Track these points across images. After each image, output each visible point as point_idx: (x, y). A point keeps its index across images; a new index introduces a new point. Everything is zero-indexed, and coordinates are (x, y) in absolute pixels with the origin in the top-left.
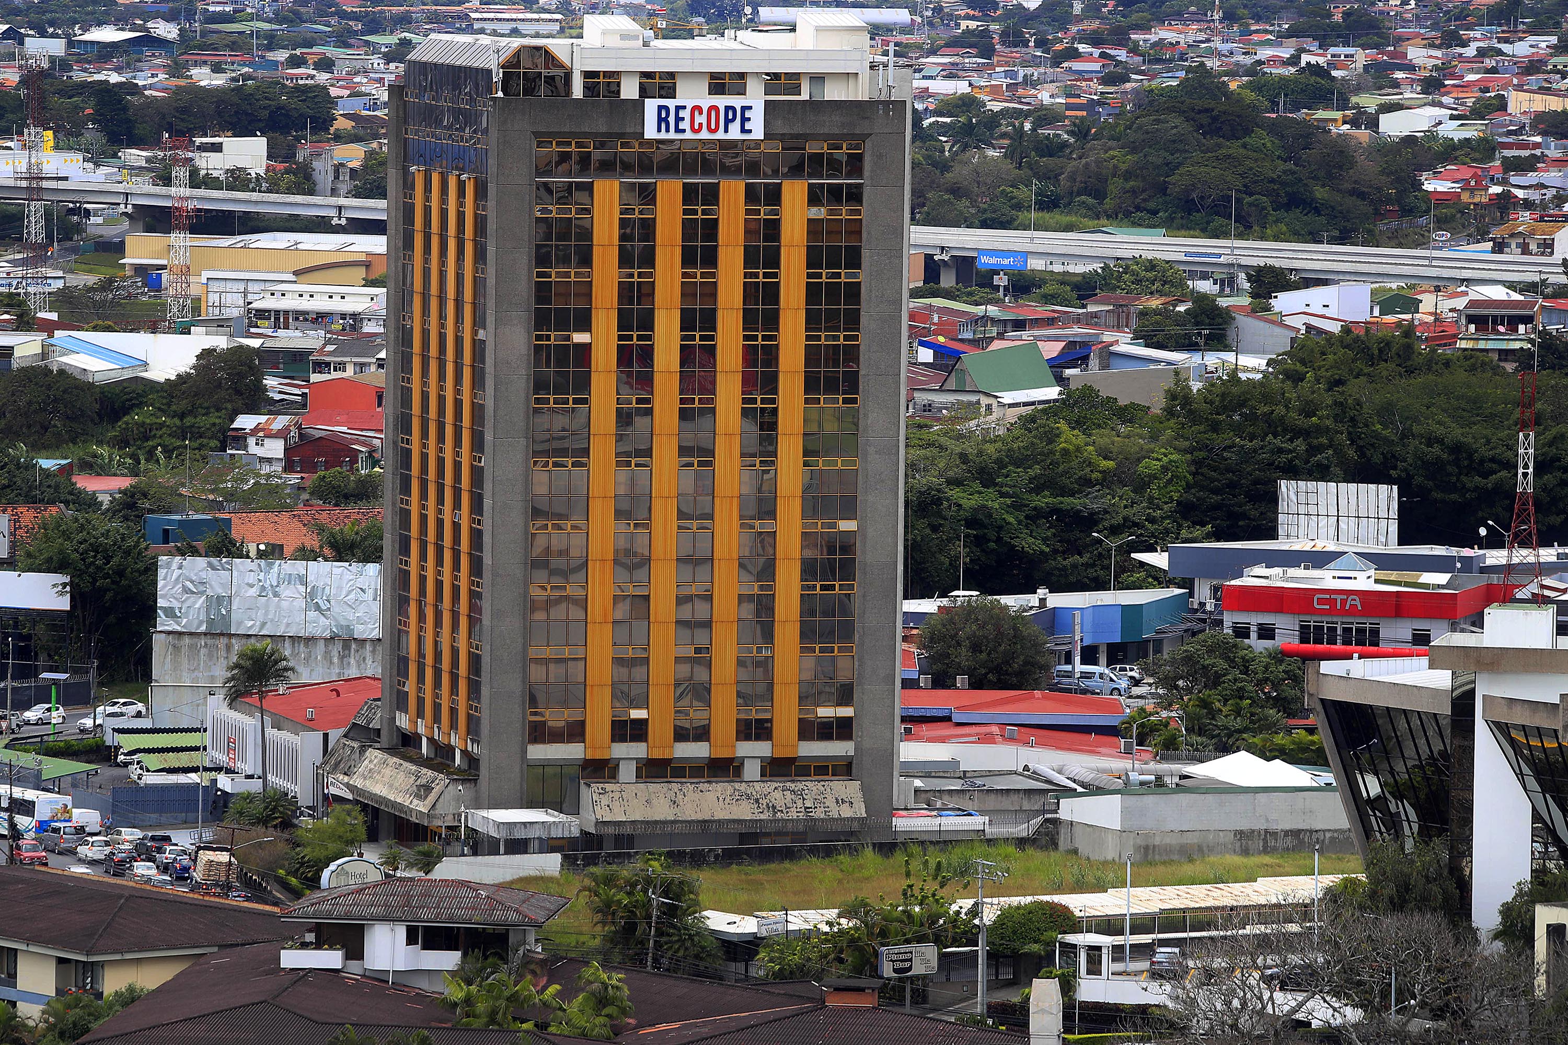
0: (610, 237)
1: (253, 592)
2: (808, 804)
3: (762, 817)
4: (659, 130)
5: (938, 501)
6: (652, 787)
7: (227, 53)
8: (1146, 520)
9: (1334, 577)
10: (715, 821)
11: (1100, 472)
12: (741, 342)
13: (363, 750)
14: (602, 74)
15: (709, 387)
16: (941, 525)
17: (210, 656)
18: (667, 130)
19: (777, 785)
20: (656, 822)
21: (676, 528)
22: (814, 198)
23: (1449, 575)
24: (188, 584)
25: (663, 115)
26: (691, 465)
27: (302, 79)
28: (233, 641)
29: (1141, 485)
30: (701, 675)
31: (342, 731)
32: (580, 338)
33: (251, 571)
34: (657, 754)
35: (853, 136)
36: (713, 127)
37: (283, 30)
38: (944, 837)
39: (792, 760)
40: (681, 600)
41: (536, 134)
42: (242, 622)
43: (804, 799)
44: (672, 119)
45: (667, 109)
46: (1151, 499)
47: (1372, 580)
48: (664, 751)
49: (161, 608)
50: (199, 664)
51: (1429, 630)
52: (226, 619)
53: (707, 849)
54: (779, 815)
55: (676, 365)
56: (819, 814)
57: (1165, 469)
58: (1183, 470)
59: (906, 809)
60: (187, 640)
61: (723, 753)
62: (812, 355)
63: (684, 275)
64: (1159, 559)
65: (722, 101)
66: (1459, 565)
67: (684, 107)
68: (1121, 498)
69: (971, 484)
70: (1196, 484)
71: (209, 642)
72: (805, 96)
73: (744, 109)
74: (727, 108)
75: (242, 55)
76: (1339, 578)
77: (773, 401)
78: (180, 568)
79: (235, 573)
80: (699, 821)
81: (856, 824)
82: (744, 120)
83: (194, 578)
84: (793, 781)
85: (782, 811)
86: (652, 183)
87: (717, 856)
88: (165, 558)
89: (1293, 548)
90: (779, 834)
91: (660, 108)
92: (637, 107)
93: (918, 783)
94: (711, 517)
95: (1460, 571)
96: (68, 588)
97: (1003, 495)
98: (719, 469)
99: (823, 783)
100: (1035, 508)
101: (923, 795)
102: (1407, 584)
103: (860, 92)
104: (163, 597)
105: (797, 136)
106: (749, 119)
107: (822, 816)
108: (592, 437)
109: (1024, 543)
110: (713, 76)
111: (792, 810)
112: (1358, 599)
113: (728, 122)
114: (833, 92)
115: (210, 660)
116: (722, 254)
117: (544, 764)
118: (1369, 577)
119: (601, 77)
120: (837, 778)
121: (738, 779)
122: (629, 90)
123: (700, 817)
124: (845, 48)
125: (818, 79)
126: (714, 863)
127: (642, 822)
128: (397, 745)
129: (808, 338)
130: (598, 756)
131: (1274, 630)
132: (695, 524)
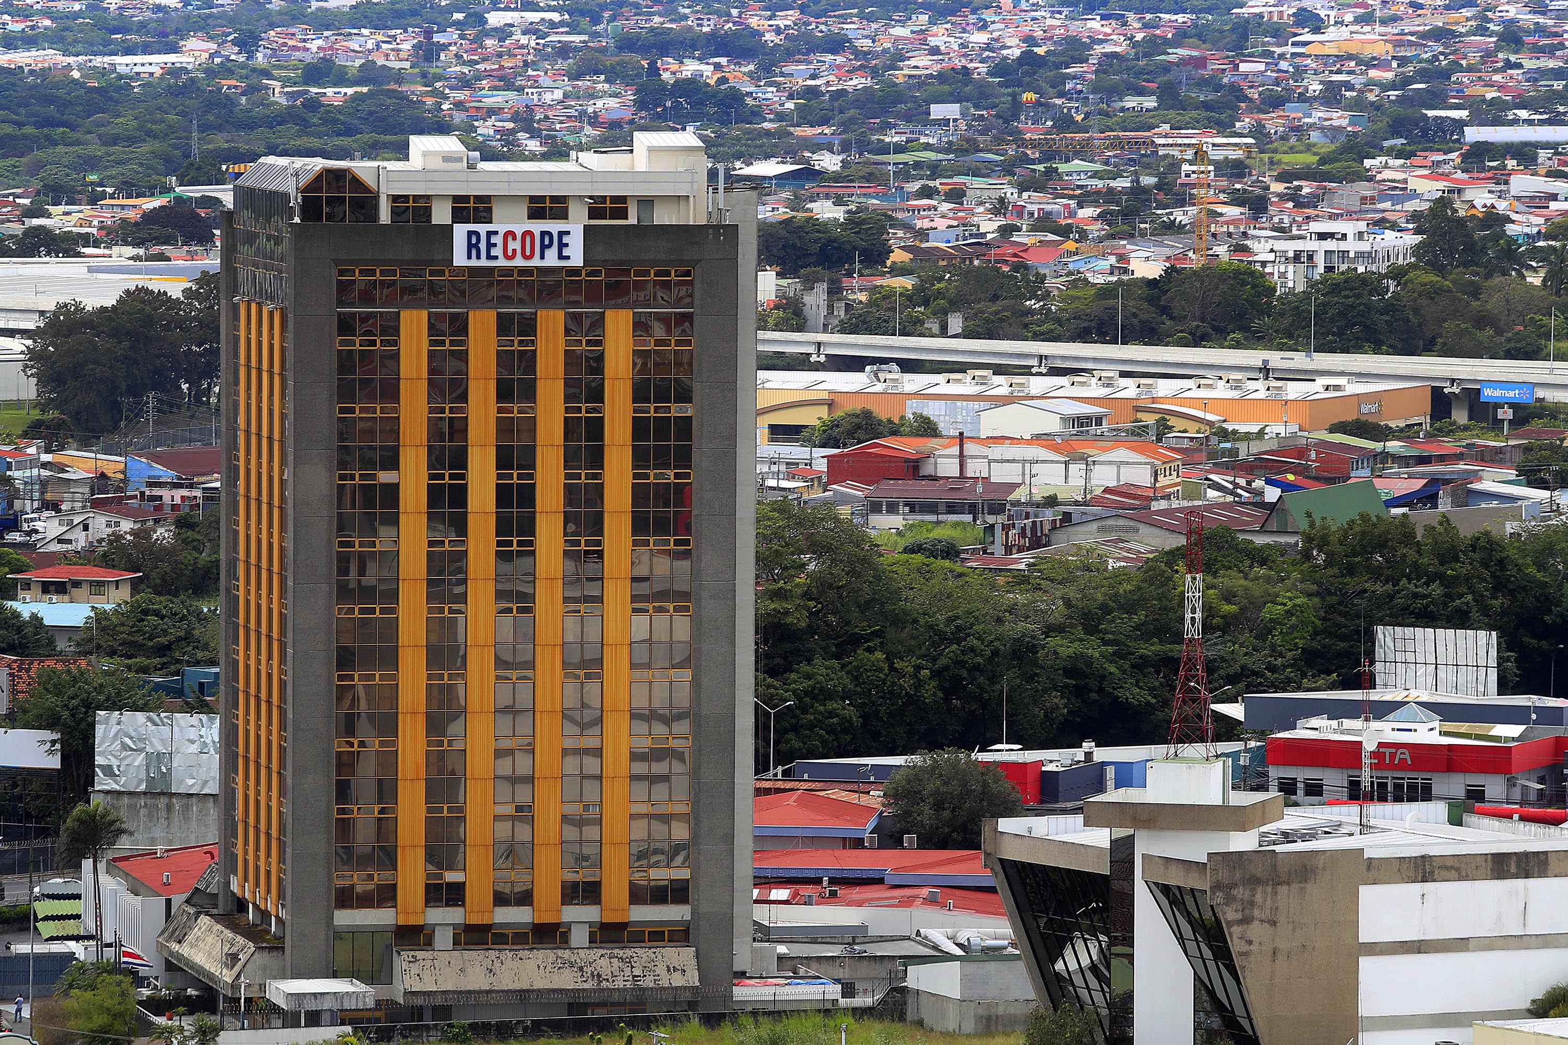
0: (419, 369)
1: (194, 748)
2: (637, 972)
3: (586, 986)
4: (469, 257)
5: (1033, 649)
6: (467, 954)
7: (856, 185)
8: (1266, 669)
9: (1393, 730)
10: (533, 991)
11: (1223, 617)
12: (563, 481)
13: (198, 914)
14: (411, 198)
15: (528, 527)
16: (1037, 675)
17: (150, 816)
18: (478, 257)
19: (603, 952)
20: (469, 992)
21: (494, 678)
22: (640, 326)
23: (1525, 727)
24: (128, 741)
25: (474, 241)
26: (510, 610)
27: (924, 210)
28: (174, 800)
29: (1264, 632)
30: (523, 833)
31: (185, 896)
32: (385, 477)
33: (192, 726)
34: (475, 920)
35: (682, 262)
36: (528, 253)
37: (950, 160)
38: (778, 1007)
39: (623, 926)
40: (499, 753)
41: (337, 262)
42: (183, 780)
43: (632, 967)
44: (483, 246)
45: (478, 234)
46: (1273, 647)
47: (1437, 732)
48: (482, 916)
49: (100, 766)
50: (139, 826)
51: (1484, 786)
52: (166, 777)
53: (514, 1020)
54: (604, 984)
55: (491, 505)
56: (648, 982)
57: (1289, 613)
58: (1310, 616)
59: (761, 978)
60: (126, 800)
61: (547, 918)
62: (640, 494)
63: (500, 410)
64: (1235, 711)
65: (537, 227)
66: (1534, 716)
67: (496, 233)
68: (1241, 646)
69: (1072, 630)
70: (1324, 631)
71: (149, 802)
72: (632, 220)
73: (561, 234)
74: (543, 234)
75: (876, 187)
76: (1398, 730)
77: (599, 543)
78: (119, 723)
79: (176, 729)
80: (516, 991)
81: (688, 993)
82: (562, 245)
83: (133, 734)
84: (622, 948)
85: (607, 980)
86: (464, 313)
87: (525, 1029)
88: (102, 713)
89: (1384, 699)
90: (602, 1004)
91: (470, 233)
92: (447, 231)
93: (782, 949)
94: (531, 665)
95: (1535, 722)
96: (58, 746)
97: (1105, 643)
98: (540, 615)
99: (654, 950)
100: (1141, 657)
101: (790, 963)
102: (1478, 737)
103: (695, 215)
104: (101, 754)
105: (622, 262)
106: (567, 245)
107: (651, 985)
108: (401, 582)
109: (1128, 695)
110: (533, 199)
111: (619, 978)
112: (1407, 753)
113: (543, 247)
114: (663, 217)
115: (151, 821)
116: (541, 386)
117: (354, 932)
118: (1431, 729)
119: (411, 201)
120: (674, 944)
121: (565, 946)
122: (441, 215)
123: (517, 986)
124: (680, 169)
125: (646, 203)
126: (523, 1035)
127: (454, 992)
128: (232, 910)
129: (635, 476)
130: (412, 921)
131: (1321, 786)
132: (514, 675)
